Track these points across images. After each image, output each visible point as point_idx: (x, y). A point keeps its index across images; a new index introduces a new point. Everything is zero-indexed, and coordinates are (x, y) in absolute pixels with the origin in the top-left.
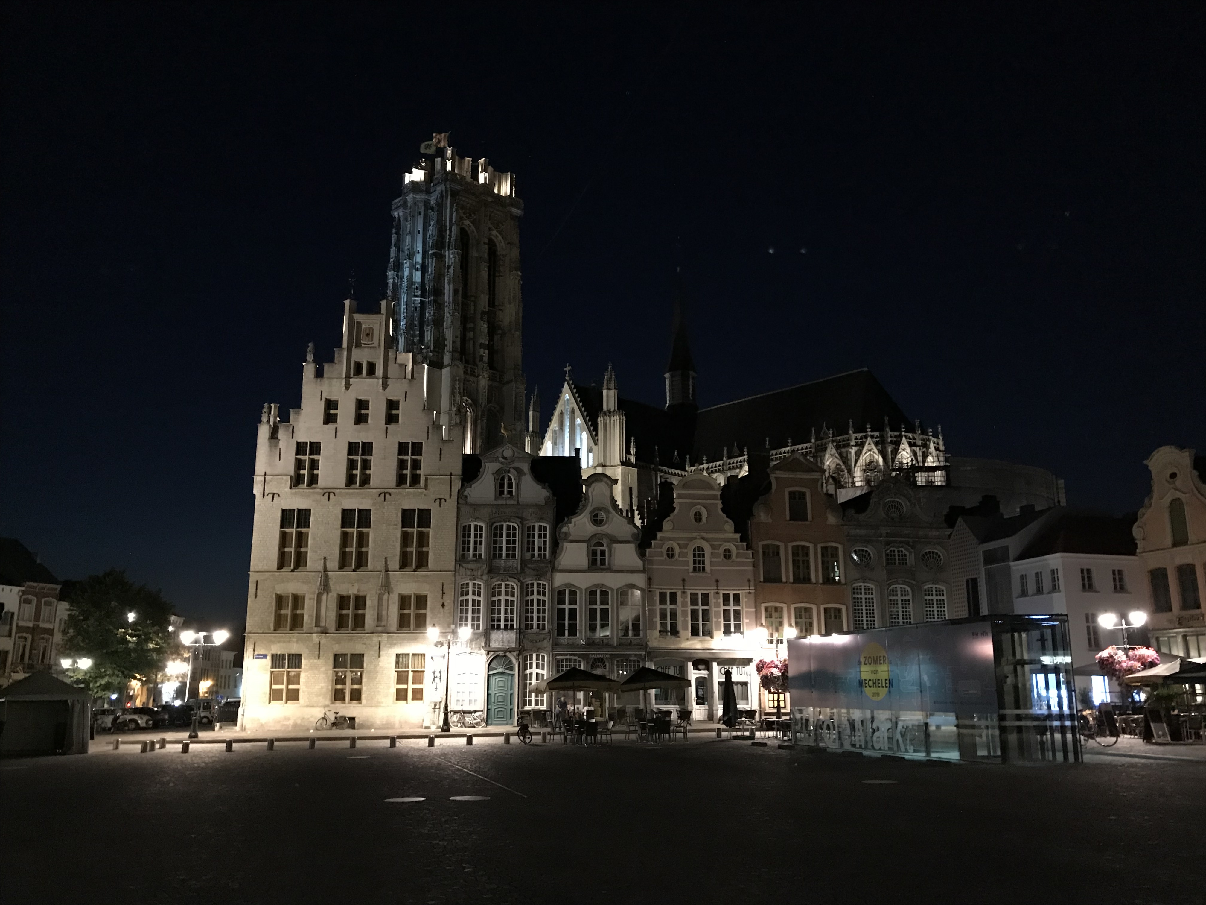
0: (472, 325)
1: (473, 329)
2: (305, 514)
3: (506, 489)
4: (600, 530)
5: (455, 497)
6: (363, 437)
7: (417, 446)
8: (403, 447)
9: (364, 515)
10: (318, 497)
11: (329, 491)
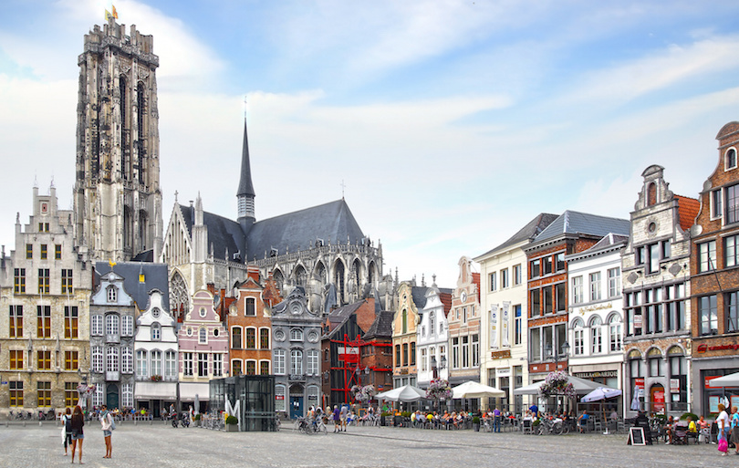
0: (128, 151)
1: (129, 154)
2: (20, 308)
3: (112, 296)
4: (156, 320)
5: (89, 300)
6: (44, 266)
7: (71, 271)
8: (64, 272)
9: (48, 309)
10: (26, 299)
11: (30, 296)
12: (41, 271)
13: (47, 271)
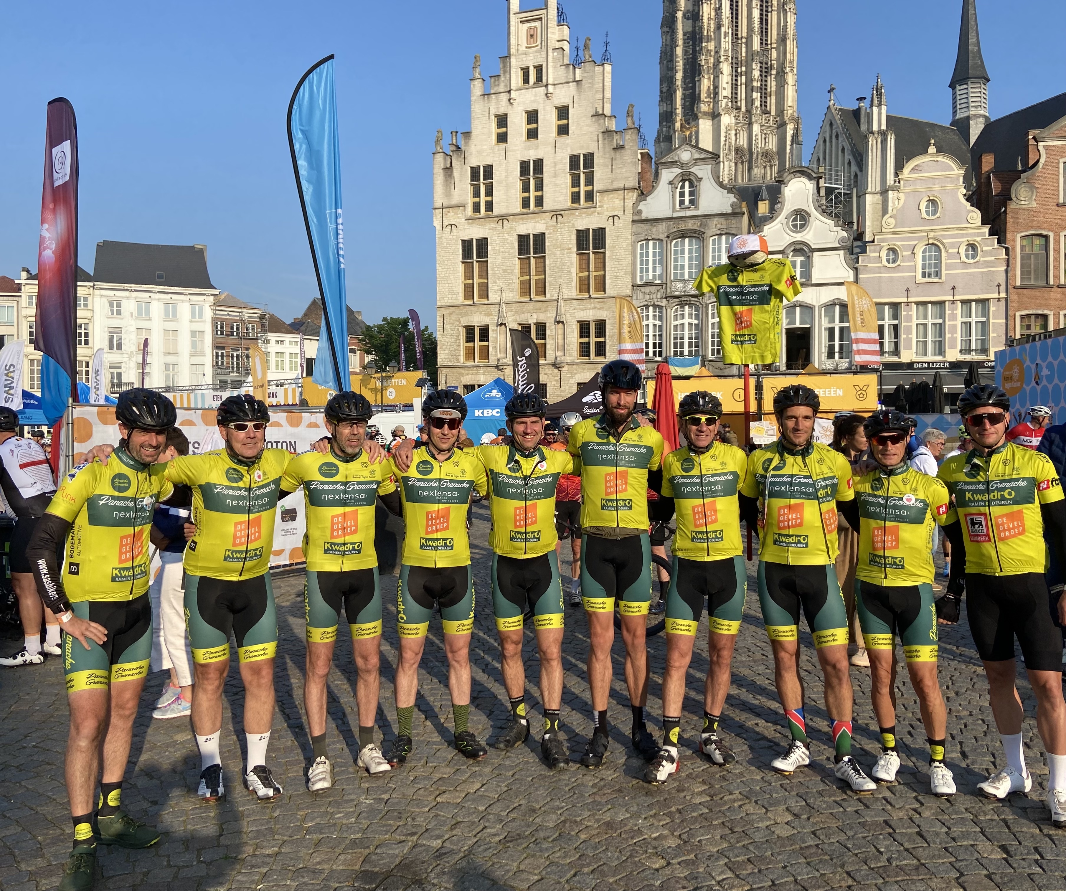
2: (483, 244)
3: (687, 198)
4: (799, 237)
5: (629, 212)
6: (532, 155)
7: (589, 159)
8: (574, 161)
9: (540, 239)
10: (493, 225)
11: (502, 218)
12: (524, 166)
13: (539, 164)
